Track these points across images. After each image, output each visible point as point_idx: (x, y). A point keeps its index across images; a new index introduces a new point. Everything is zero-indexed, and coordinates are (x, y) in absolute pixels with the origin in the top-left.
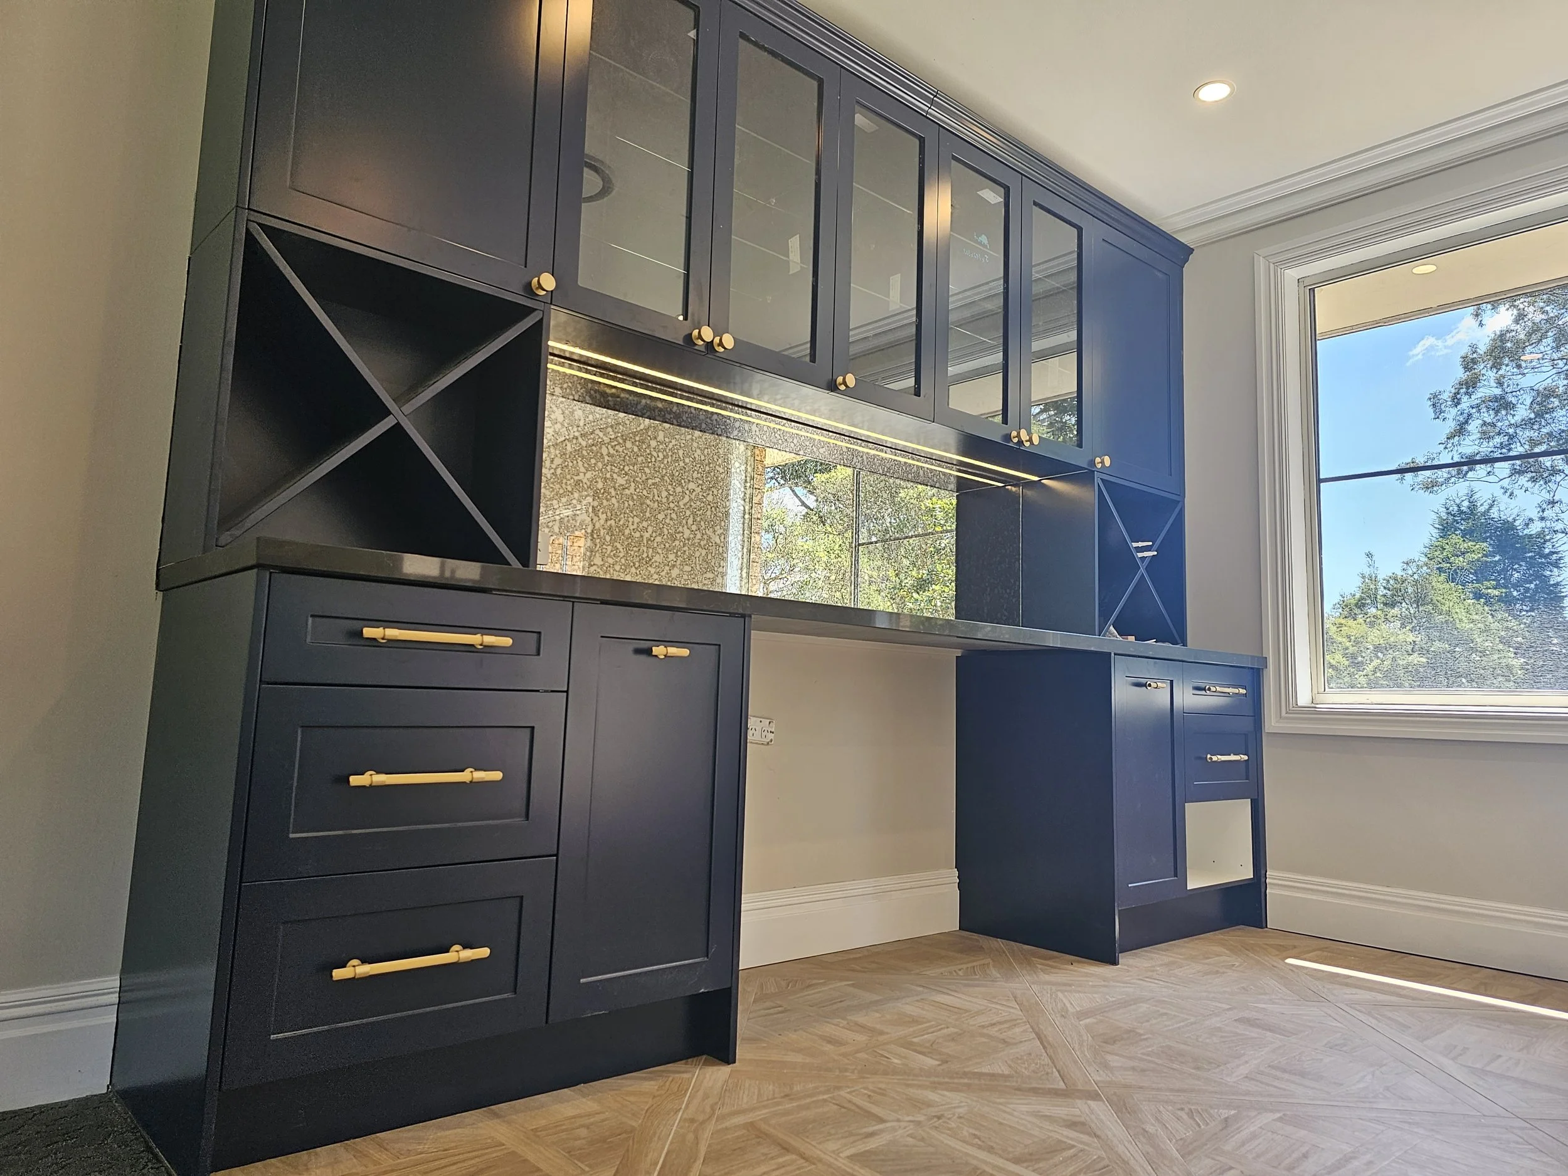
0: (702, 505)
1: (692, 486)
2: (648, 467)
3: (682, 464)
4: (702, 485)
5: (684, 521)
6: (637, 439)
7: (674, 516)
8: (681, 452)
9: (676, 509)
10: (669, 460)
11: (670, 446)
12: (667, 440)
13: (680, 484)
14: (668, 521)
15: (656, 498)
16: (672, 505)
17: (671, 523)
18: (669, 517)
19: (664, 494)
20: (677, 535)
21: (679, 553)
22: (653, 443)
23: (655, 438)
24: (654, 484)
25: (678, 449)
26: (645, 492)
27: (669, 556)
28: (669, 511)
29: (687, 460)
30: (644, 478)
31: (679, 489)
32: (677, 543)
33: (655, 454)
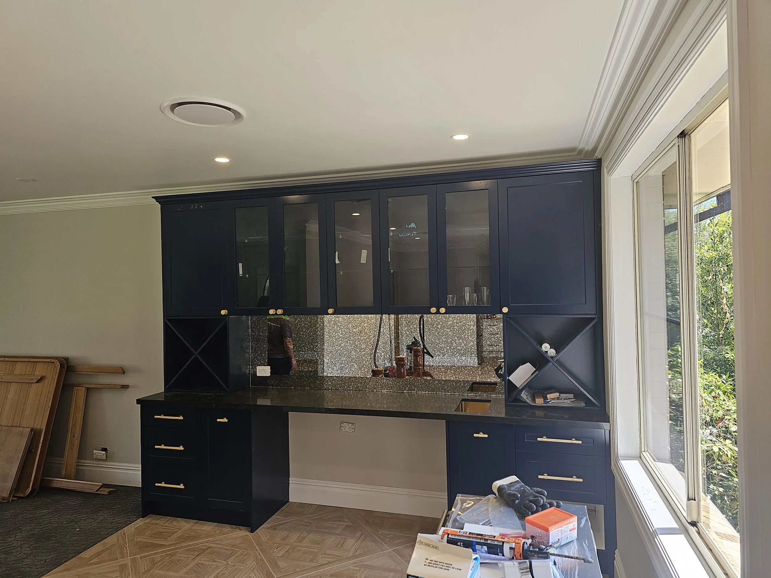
0: (321, 350)
1: (316, 344)
2: (300, 341)
3: (312, 337)
4: (320, 343)
5: (314, 357)
6: (296, 332)
7: (310, 355)
8: (312, 334)
9: (311, 353)
10: (308, 337)
11: (308, 332)
12: (306, 331)
13: (312, 344)
14: (308, 357)
15: (304, 350)
16: (309, 352)
17: (309, 358)
18: (308, 356)
19: (306, 349)
20: (312, 362)
21: (313, 368)
22: (302, 333)
23: (302, 331)
24: (302, 346)
25: (310, 333)
26: (299, 349)
27: (309, 369)
28: (308, 354)
29: (314, 336)
30: (299, 344)
31: (312, 346)
32: (312, 364)
33: (302, 336)
